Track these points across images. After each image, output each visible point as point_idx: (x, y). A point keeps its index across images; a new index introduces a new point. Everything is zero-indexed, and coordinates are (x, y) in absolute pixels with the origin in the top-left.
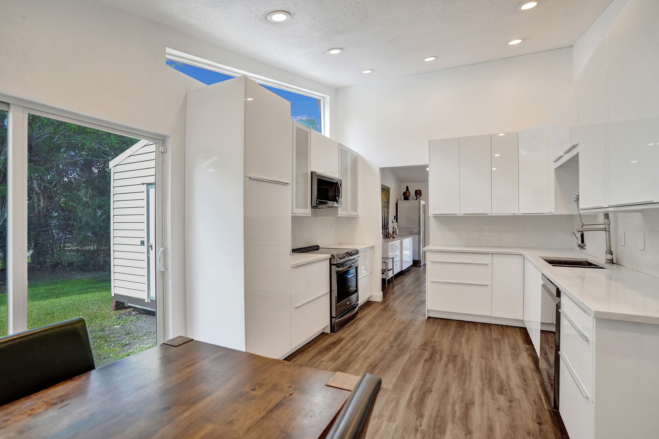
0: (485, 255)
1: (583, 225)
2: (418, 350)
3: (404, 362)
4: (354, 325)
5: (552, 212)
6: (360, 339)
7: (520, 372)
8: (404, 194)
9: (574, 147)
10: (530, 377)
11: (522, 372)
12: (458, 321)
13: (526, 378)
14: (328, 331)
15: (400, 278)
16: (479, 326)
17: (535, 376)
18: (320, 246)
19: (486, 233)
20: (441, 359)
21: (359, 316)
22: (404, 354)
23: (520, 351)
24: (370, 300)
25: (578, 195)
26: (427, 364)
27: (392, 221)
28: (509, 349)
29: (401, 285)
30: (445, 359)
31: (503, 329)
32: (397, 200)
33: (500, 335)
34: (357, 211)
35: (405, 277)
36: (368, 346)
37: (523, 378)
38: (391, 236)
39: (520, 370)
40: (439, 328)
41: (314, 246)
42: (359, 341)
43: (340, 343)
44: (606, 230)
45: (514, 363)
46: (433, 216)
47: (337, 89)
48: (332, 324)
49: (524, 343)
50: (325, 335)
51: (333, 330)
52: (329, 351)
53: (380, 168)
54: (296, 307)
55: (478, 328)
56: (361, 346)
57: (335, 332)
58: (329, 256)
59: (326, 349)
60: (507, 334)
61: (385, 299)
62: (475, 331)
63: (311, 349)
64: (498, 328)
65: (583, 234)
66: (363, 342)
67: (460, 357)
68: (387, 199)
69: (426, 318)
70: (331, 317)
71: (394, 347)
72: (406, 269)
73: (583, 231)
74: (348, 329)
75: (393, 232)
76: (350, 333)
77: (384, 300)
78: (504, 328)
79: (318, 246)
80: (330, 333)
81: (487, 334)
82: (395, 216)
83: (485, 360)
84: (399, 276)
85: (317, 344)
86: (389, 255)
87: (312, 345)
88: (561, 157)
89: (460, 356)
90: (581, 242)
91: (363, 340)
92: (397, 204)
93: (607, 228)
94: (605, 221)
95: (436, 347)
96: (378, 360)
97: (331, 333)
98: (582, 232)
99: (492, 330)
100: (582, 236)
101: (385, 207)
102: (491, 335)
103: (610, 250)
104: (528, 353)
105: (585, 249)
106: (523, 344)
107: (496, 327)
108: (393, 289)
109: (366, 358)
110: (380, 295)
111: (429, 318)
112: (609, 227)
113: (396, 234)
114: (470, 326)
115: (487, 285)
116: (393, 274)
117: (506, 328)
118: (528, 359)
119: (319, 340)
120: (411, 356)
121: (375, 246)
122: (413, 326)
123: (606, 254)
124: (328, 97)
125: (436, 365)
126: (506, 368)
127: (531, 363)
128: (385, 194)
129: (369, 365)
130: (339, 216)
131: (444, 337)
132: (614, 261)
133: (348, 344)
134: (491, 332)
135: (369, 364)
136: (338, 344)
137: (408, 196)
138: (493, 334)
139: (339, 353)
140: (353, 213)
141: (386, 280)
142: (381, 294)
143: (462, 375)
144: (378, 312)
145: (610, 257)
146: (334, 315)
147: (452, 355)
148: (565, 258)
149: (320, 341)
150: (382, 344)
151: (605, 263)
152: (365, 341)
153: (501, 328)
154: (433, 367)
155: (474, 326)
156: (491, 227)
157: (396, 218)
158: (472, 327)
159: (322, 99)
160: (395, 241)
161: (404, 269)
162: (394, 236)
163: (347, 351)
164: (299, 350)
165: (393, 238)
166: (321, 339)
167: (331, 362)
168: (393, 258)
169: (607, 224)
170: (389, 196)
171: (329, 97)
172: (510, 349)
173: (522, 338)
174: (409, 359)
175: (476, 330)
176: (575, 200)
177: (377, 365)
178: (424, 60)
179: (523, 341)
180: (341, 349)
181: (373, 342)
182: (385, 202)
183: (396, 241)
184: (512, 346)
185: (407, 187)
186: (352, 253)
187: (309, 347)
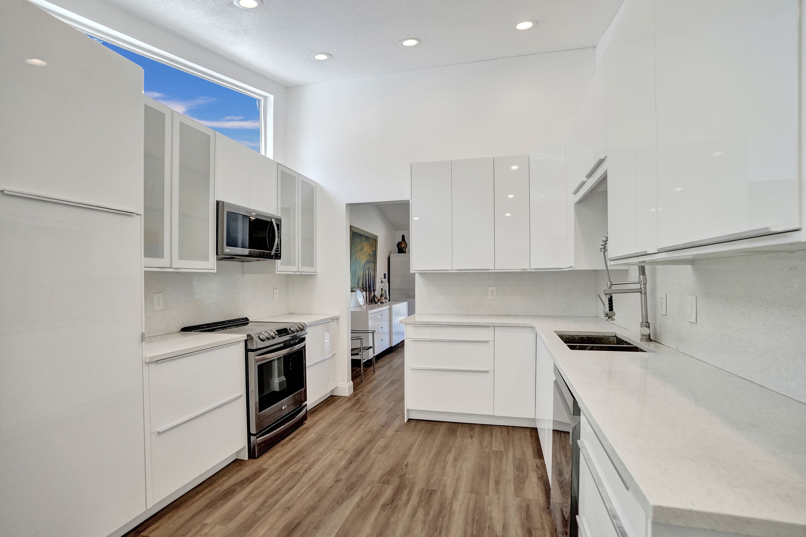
0: (485, 329)
1: (612, 285)
2: (378, 485)
3: (348, 513)
4: (293, 441)
5: (572, 266)
6: (290, 469)
7: (524, 515)
8: (399, 244)
9: (601, 161)
10: (538, 525)
11: (527, 514)
12: (450, 424)
13: (532, 528)
14: (245, 456)
15: (388, 358)
16: (477, 429)
17: (545, 521)
18: (250, 320)
19: (490, 297)
20: (408, 501)
21: (307, 423)
22: (352, 495)
23: (528, 473)
24: (335, 394)
25: (607, 238)
26: (384, 513)
27: (381, 280)
28: (512, 470)
29: (388, 366)
30: (414, 499)
31: (509, 433)
32: (390, 253)
33: (504, 445)
34: (313, 266)
35: (396, 355)
36: (299, 483)
37: (527, 528)
38: (379, 301)
39: (525, 510)
40: (419, 438)
41: (242, 319)
42: (289, 472)
43: (256, 478)
44: (641, 292)
45: (517, 497)
46: (419, 273)
47: (287, 88)
48: (251, 445)
49: (534, 456)
50: (236, 465)
51: (252, 455)
52: (228, 500)
53: (346, 204)
54: (158, 433)
55: (474, 434)
56: (287, 484)
57: (255, 458)
58: (244, 337)
59: (225, 496)
60: (512, 441)
61: (357, 392)
62: (469, 440)
63: (198, 498)
64: (501, 431)
65: (611, 297)
66: (295, 473)
67: (439, 494)
68: (373, 251)
69: (406, 421)
70: (249, 434)
71: (341, 480)
72: (399, 343)
73: (612, 293)
74: (281, 449)
75: (382, 296)
76: (281, 457)
77: (355, 393)
78: (511, 430)
79: (247, 319)
80: (247, 458)
81: (485, 444)
82: (385, 275)
83: (476, 495)
84: (387, 354)
85: (214, 486)
86: (369, 328)
87: (205, 488)
88: (583, 183)
89: (440, 492)
90: (609, 310)
91: (295, 470)
92: (389, 259)
93: (643, 289)
94: (639, 278)
95: (407, 476)
96: (305, 513)
97: (249, 460)
98: (610, 295)
99: (494, 437)
100: (611, 300)
101: (371, 261)
102: (491, 445)
103: (646, 321)
104: (538, 474)
105: (614, 320)
106: (533, 459)
107: (499, 430)
108: (374, 374)
109: (287, 509)
110: (347, 386)
111: (409, 420)
112: (645, 288)
113: (386, 298)
114: (464, 431)
115: (487, 372)
116: (374, 353)
117: (513, 431)
118: (538, 486)
119: (223, 475)
120: (362, 499)
121: (340, 317)
122: (382, 437)
123: (641, 327)
124: (271, 98)
125: (398, 514)
126: (505, 509)
127: (541, 495)
128: (370, 245)
129: (285, 526)
130: (277, 273)
131: (423, 454)
132: (652, 338)
133: (268, 481)
134: (492, 440)
135: (286, 522)
136: (251, 482)
137: (403, 248)
138: (494, 443)
139: (243, 503)
140: (306, 270)
141: (362, 362)
142: (351, 384)
143: (435, 532)
144: (339, 414)
145: (646, 331)
146: (253, 431)
147: (428, 490)
148: (588, 332)
149: (223, 478)
150: (324, 477)
151: (640, 340)
152: (299, 472)
153: (505, 432)
154: (392, 519)
155: (471, 431)
156: (496, 287)
157: (388, 276)
158: (467, 432)
159: (263, 100)
160: (383, 307)
161: (394, 344)
162: (383, 300)
163: (259, 497)
164: (175, 503)
165: (381, 303)
166: (226, 474)
167: (219, 526)
168: (373, 332)
169: (642, 283)
170: (376, 247)
171: (273, 97)
172: (514, 470)
173: (533, 446)
174: (358, 505)
175: (472, 437)
176: (601, 248)
177: (299, 524)
178: (402, 44)
179: (534, 451)
180: (251, 492)
181: (311, 474)
182: (369, 255)
183: (385, 306)
184: (518, 463)
185: (403, 236)
186: (292, 329)
187: (197, 494)
